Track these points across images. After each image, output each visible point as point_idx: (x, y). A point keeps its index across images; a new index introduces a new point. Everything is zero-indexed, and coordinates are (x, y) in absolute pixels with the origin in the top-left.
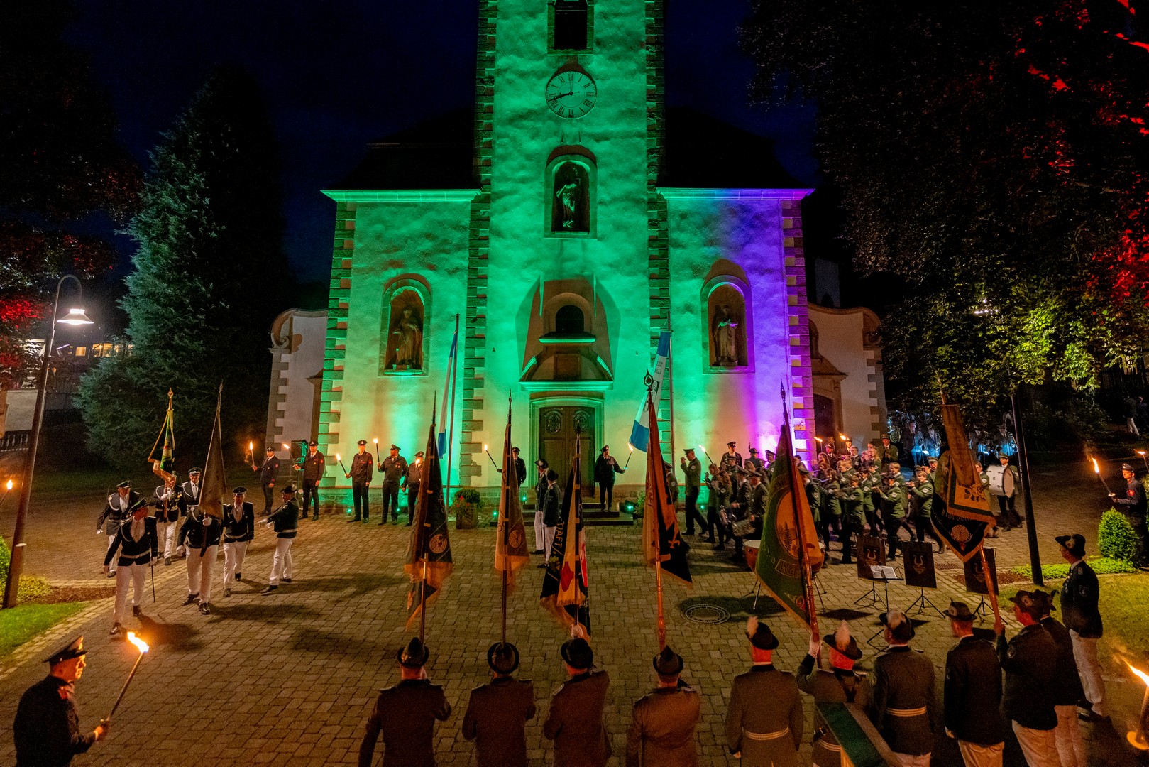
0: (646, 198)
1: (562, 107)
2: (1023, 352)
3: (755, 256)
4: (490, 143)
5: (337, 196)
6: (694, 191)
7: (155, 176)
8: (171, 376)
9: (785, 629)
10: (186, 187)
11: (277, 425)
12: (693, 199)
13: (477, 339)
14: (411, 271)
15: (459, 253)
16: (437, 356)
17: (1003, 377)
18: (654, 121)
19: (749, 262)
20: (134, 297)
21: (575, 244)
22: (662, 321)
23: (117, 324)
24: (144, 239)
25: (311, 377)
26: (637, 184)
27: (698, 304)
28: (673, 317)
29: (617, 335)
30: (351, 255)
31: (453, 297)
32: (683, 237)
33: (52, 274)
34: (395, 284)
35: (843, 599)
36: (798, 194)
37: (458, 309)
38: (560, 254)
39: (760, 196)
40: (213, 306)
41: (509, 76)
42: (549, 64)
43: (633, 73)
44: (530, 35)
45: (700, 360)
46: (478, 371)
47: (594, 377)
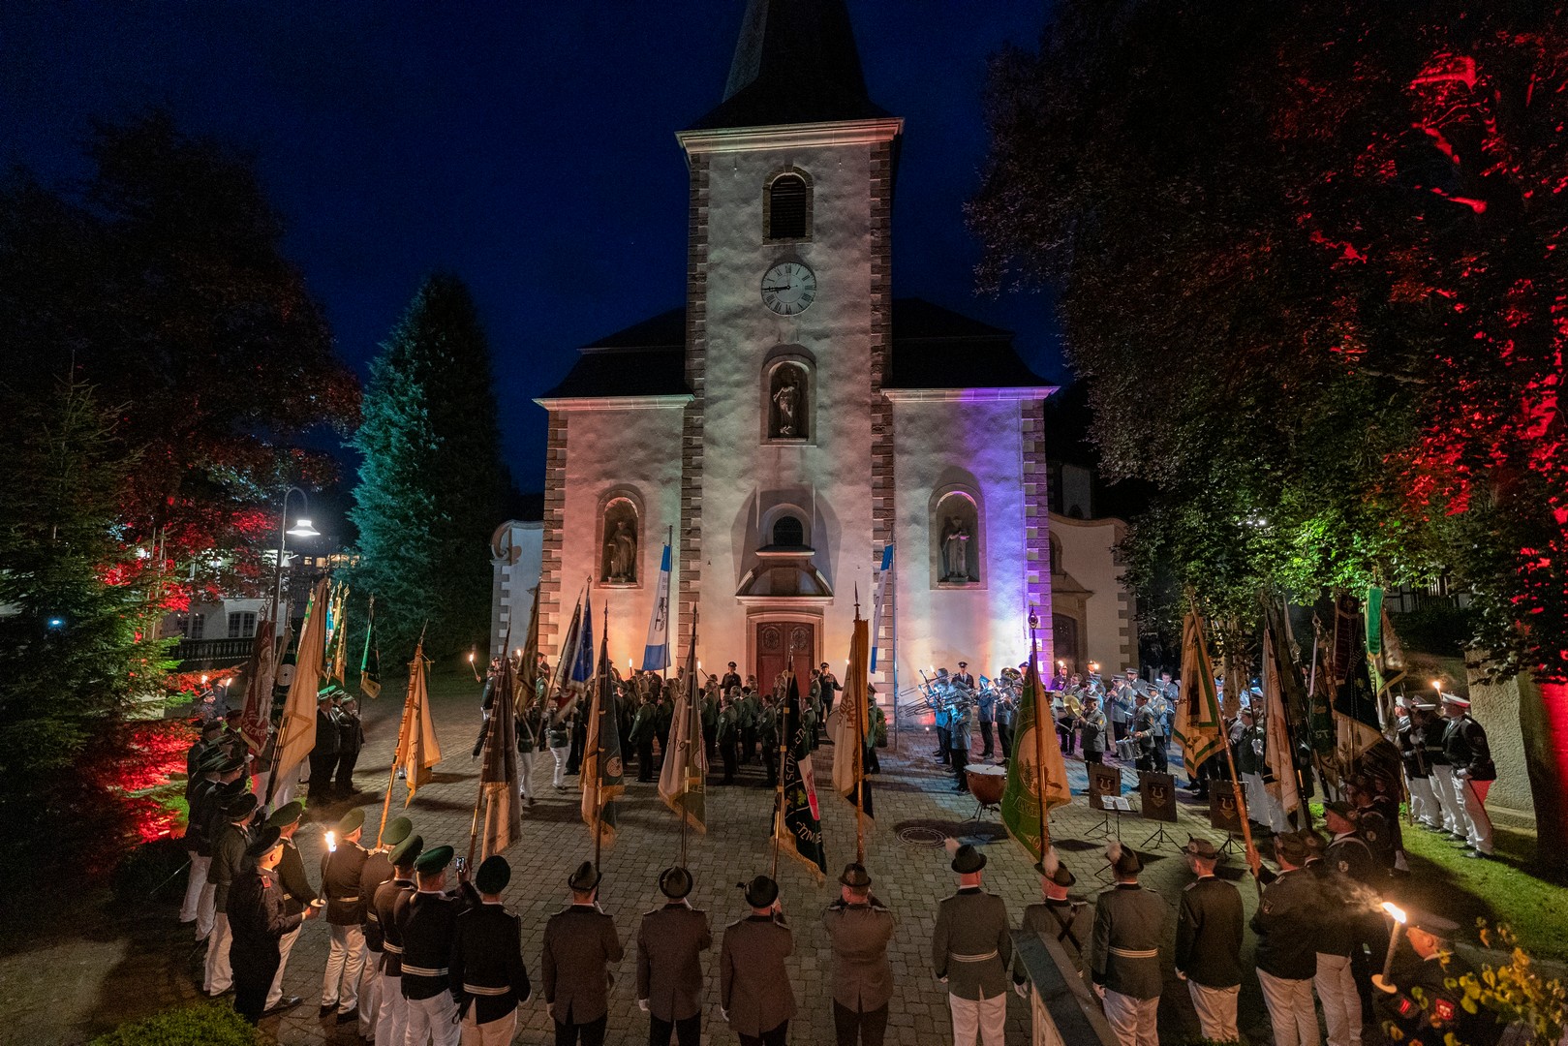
0: (869, 401)
1: (778, 304)
3: (990, 461)
4: (703, 344)
5: (550, 404)
6: (922, 392)
7: (376, 388)
8: (400, 587)
9: (1006, 856)
10: (405, 399)
12: (921, 400)
13: (691, 552)
14: (625, 482)
15: (672, 463)
16: (650, 568)
18: (878, 315)
19: (983, 469)
20: (362, 510)
21: (792, 451)
22: (886, 534)
23: (346, 536)
24: (368, 451)
25: (529, 590)
26: (859, 386)
27: (924, 515)
28: (898, 529)
29: (837, 548)
30: (564, 466)
31: (667, 509)
32: (909, 443)
34: (608, 496)
35: (1072, 830)
36: (1041, 393)
37: (672, 521)
38: (777, 462)
39: (996, 395)
40: (436, 518)
41: (722, 271)
42: (765, 256)
43: (856, 262)
44: (745, 224)
45: (926, 576)
46: (694, 584)
47: (813, 592)
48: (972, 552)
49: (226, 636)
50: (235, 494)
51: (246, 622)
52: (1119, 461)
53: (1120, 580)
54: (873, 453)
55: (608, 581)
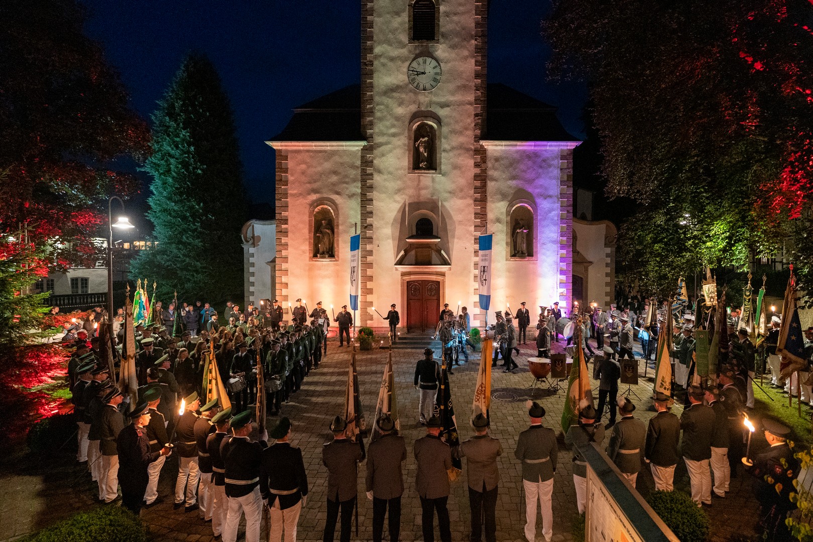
0: (473, 147)
1: (418, 83)
2: (707, 248)
3: (541, 185)
4: (371, 108)
5: (276, 145)
6: (504, 143)
8: (185, 261)
10: (178, 139)
11: (251, 290)
12: (503, 148)
13: (367, 239)
14: (326, 196)
15: (355, 184)
16: (343, 249)
18: (479, 93)
19: (537, 191)
20: (155, 212)
21: (427, 178)
22: (482, 228)
23: (147, 228)
24: (156, 174)
25: (268, 262)
26: (467, 138)
27: (504, 218)
28: (488, 226)
29: (454, 237)
30: (287, 185)
31: (352, 212)
32: (496, 174)
33: (103, 196)
34: (315, 204)
36: (571, 145)
37: (355, 220)
38: (418, 185)
39: (546, 146)
40: (204, 218)
41: (382, 60)
42: (410, 52)
43: (466, 58)
44: (397, 29)
45: (504, 253)
46: (369, 259)
47: (440, 263)
48: (530, 239)
49: (71, 293)
50: (70, 201)
51: (82, 284)
52: (617, 188)
53: (608, 255)
54: (475, 180)
55: (317, 256)
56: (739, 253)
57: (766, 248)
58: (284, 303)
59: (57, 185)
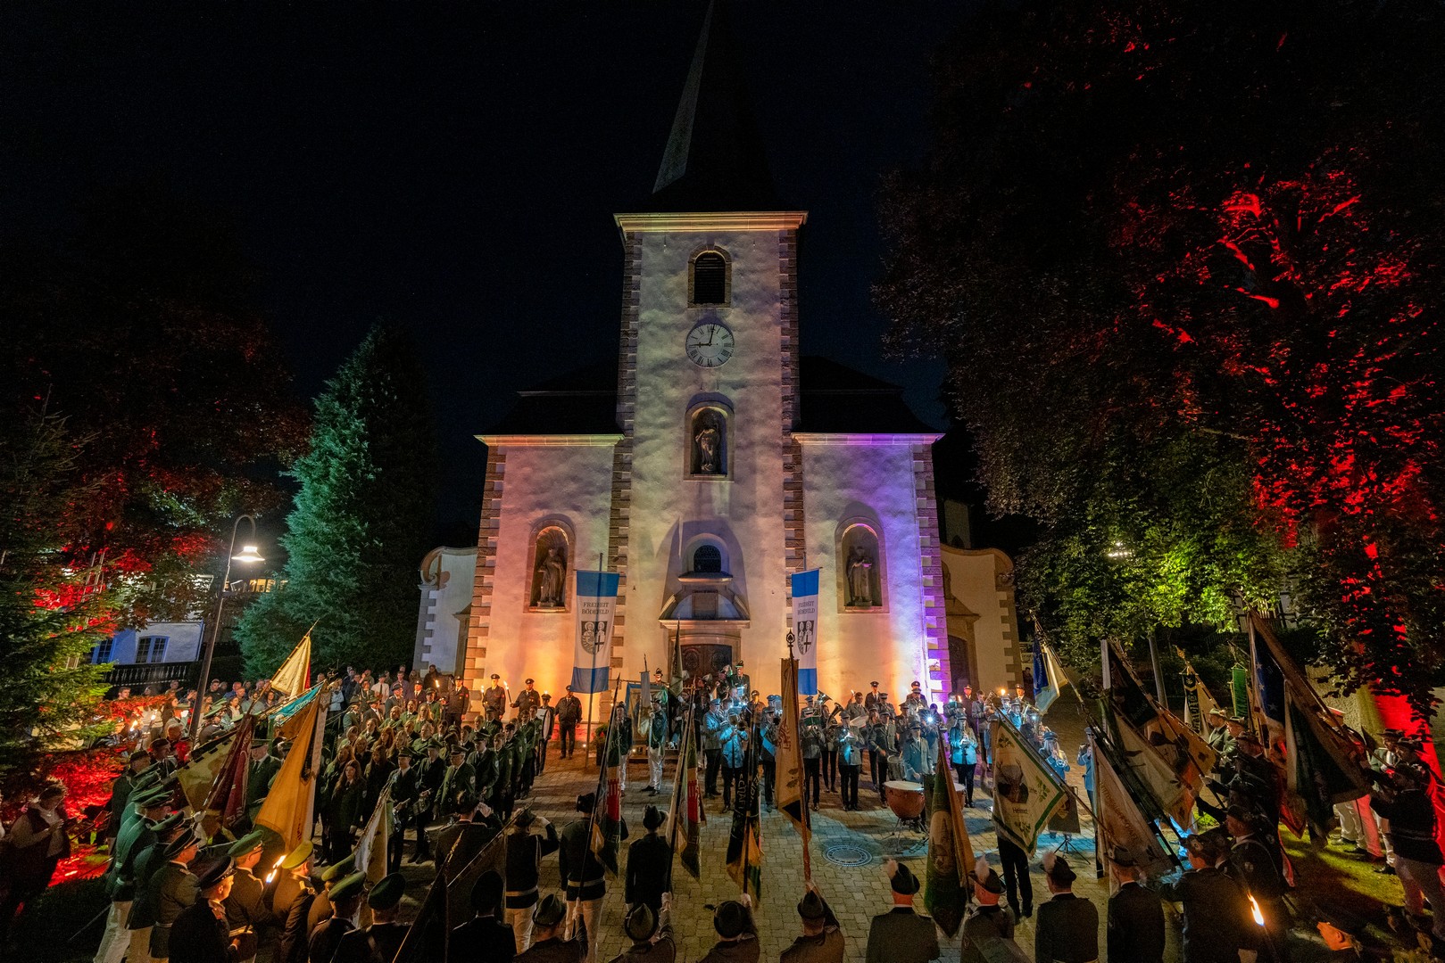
0: (781, 443)
1: (701, 358)
2: (1159, 594)
3: (887, 497)
4: (633, 390)
5: (489, 440)
6: (827, 436)
7: (318, 422)
8: (326, 611)
10: (347, 432)
12: (827, 443)
14: (557, 512)
15: (603, 495)
17: (1139, 620)
18: (788, 370)
19: (882, 504)
20: (294, 535)
21: (713, 486)
22: (797, 561)
24: (306, 481)
25: (459, 613)
26: (772, 430)
27: (832, 544)
28: (808, 557)
29: (753, 575)
30: (500, 497)
31: (596, 537)
32: (816, 480)
33: (224, 513)
34: (541, 525)
36: (930, 439)
37: (600, 548)
38: (700, 496)
39: (891, 440)
40: (367, 544)
41: (651, 328)
42: (690, 317)
43: (768, 325)
44: (672, 291)
45: (834, 600)
46: (620, 609)
47: (731, 616)
48: (875, 579)
49: (133, 662)
50: (173, 519)
51: (156, 647)
52: (1004, 500)
53: (1003, 604)
54: (785, 489)
55: (536, 605)
56: (1214, 602)
57: (1257, 595)
58: (476, 681)
59: (161, 497)
